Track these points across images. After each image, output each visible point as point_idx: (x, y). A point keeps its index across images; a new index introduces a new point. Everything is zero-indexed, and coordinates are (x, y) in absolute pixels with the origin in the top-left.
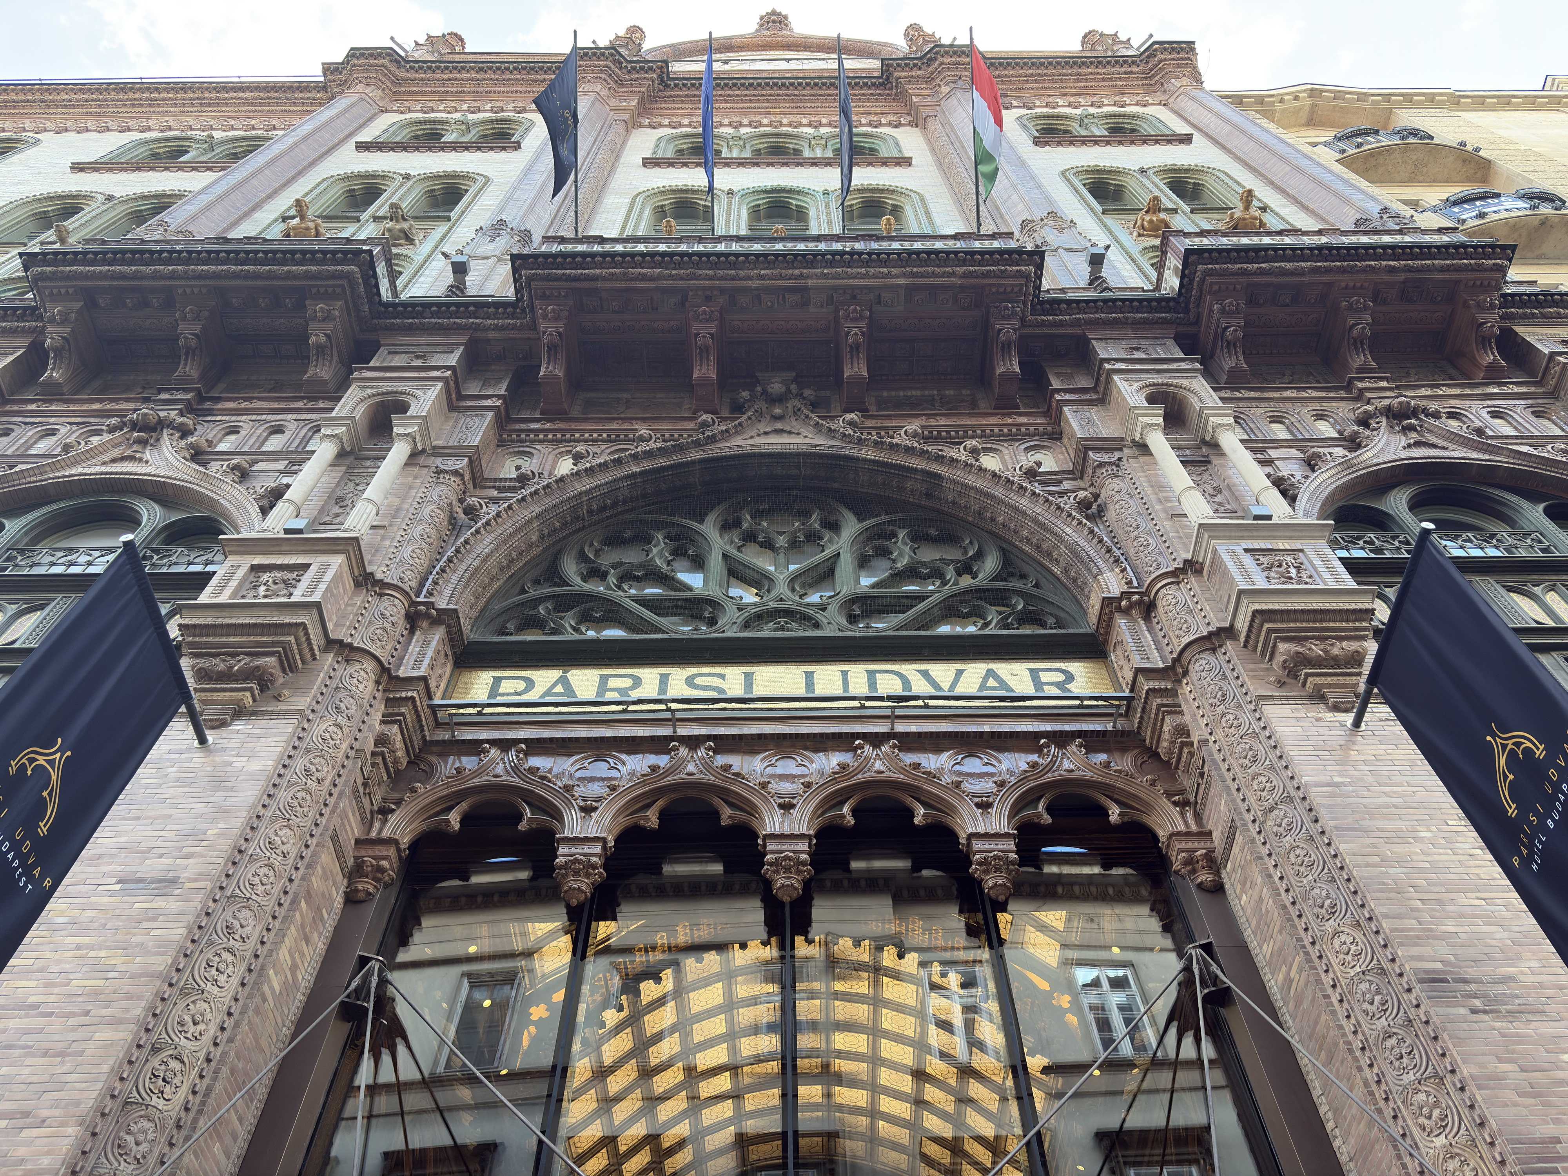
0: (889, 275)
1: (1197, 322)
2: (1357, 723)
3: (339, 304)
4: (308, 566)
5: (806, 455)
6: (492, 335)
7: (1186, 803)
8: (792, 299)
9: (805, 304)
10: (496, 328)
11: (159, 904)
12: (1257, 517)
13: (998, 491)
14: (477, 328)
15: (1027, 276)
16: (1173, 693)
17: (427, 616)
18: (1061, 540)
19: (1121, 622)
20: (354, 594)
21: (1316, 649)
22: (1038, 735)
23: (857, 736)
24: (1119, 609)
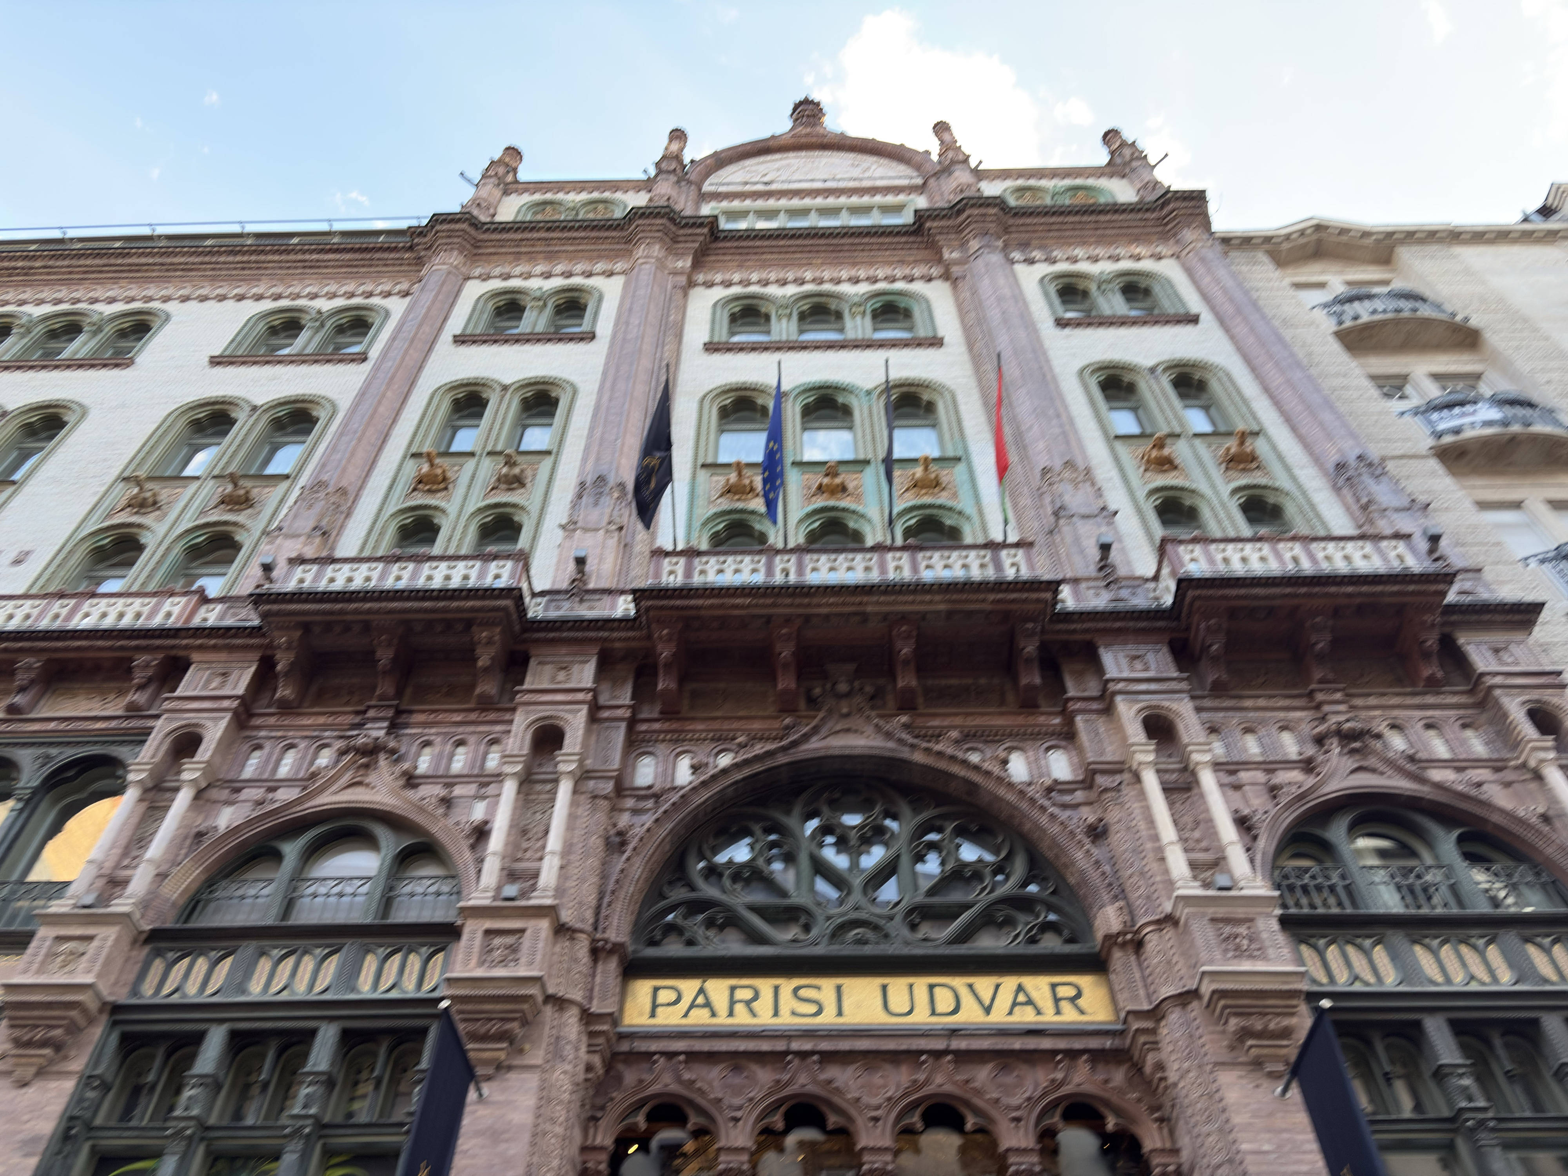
0: (932, 602)
1: (1186, 631)
2: (1283, 1093)
3: (498, 630)
4: (522, 931)
5: (869, 758)
6: (618, 645)
7: (1163, 1122)
8: (853, 620)
9: (865, 623)
10: (620, 639)
13: (1024, 805)
14: (605, 640)
16: (1153, 1031)
17: (604, 951)
18: (1074, 865)
19: (1119, 954)
20: (554, 944)
21: (1257, 1024)
22: (1054, 1052)
23: (922, 1052)
24: (1117, 943)
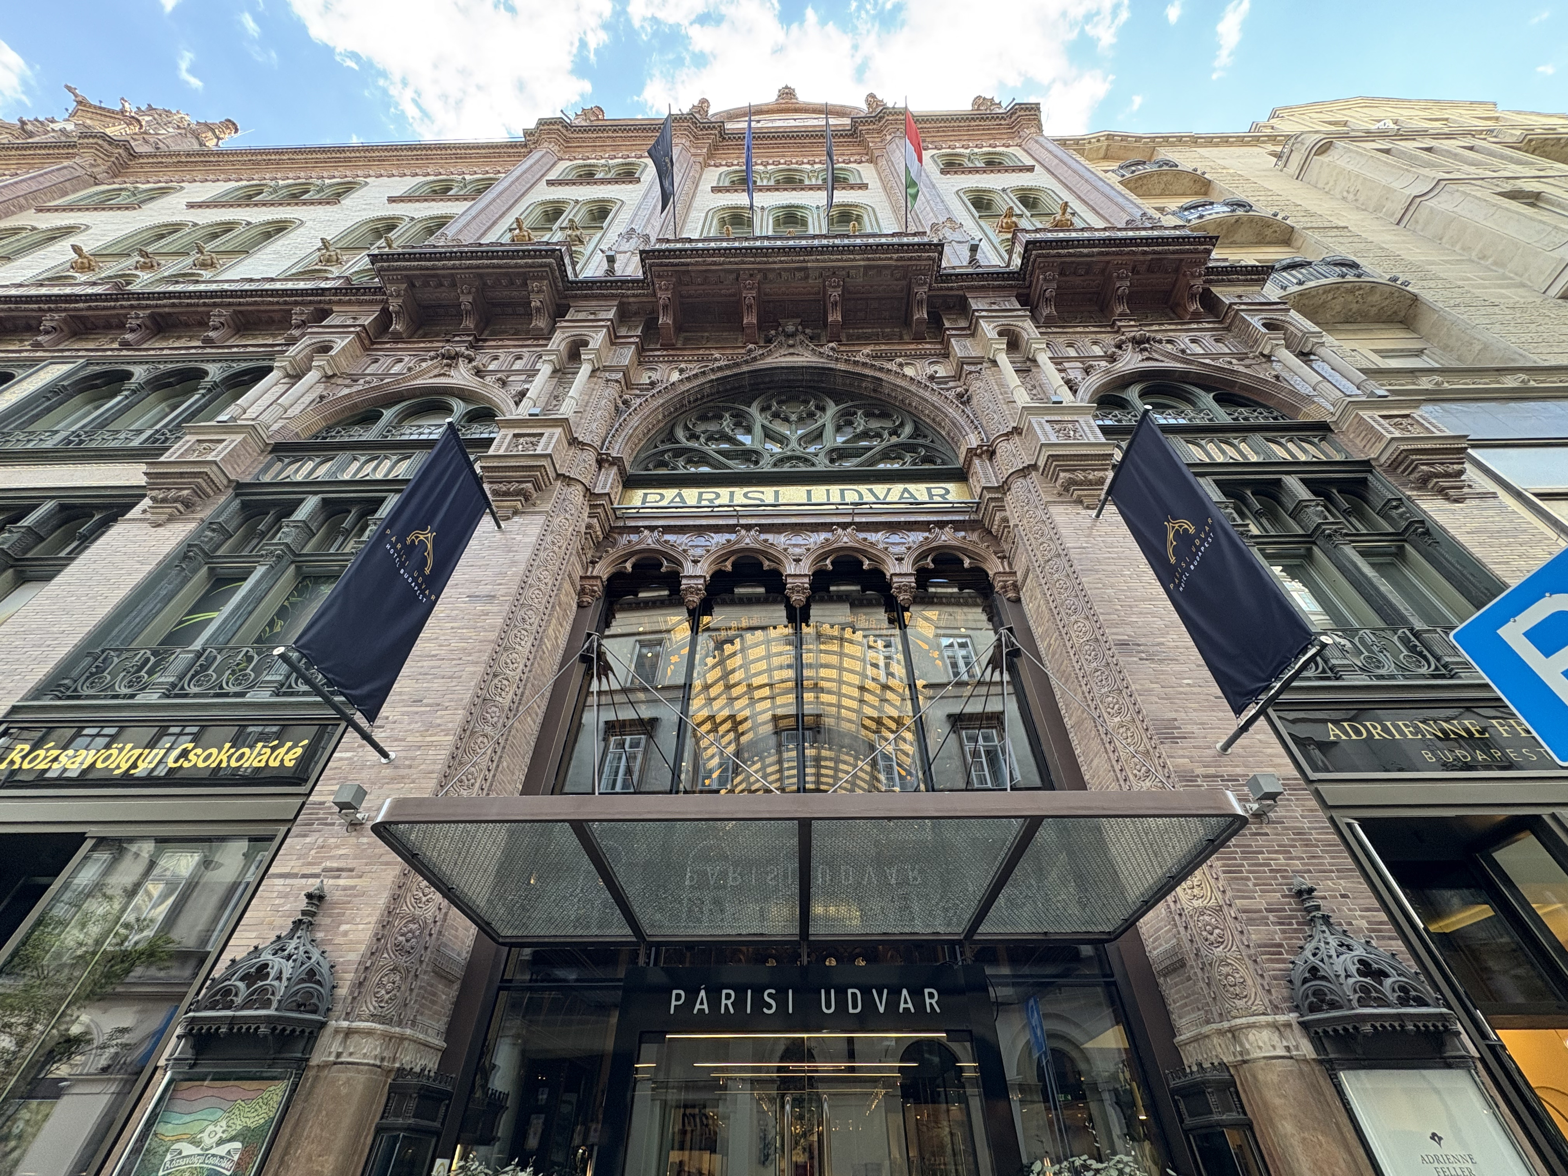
0: (854, 260)
1: (1030, 286)
2: (1098, 516)
3: (545, 282)
4: (542, 435)
5: (806, 367)
6: (631, 300)
7: (1005, 557)
8: (798, 275)
9: (807, 277)
10: (634, 296)
11: (488, 607)
12: (1054, 403)
13: (913, 388)
14: (623, 296)
15: (933, 260)
16: (1001, 500)
17: (607, 461)
18: (946, 416)
19: (977, 461)
20: (568, 449)
21: (1080, 476)
22: (929, 523)
23: (833, 524)
24: (976, 455)
